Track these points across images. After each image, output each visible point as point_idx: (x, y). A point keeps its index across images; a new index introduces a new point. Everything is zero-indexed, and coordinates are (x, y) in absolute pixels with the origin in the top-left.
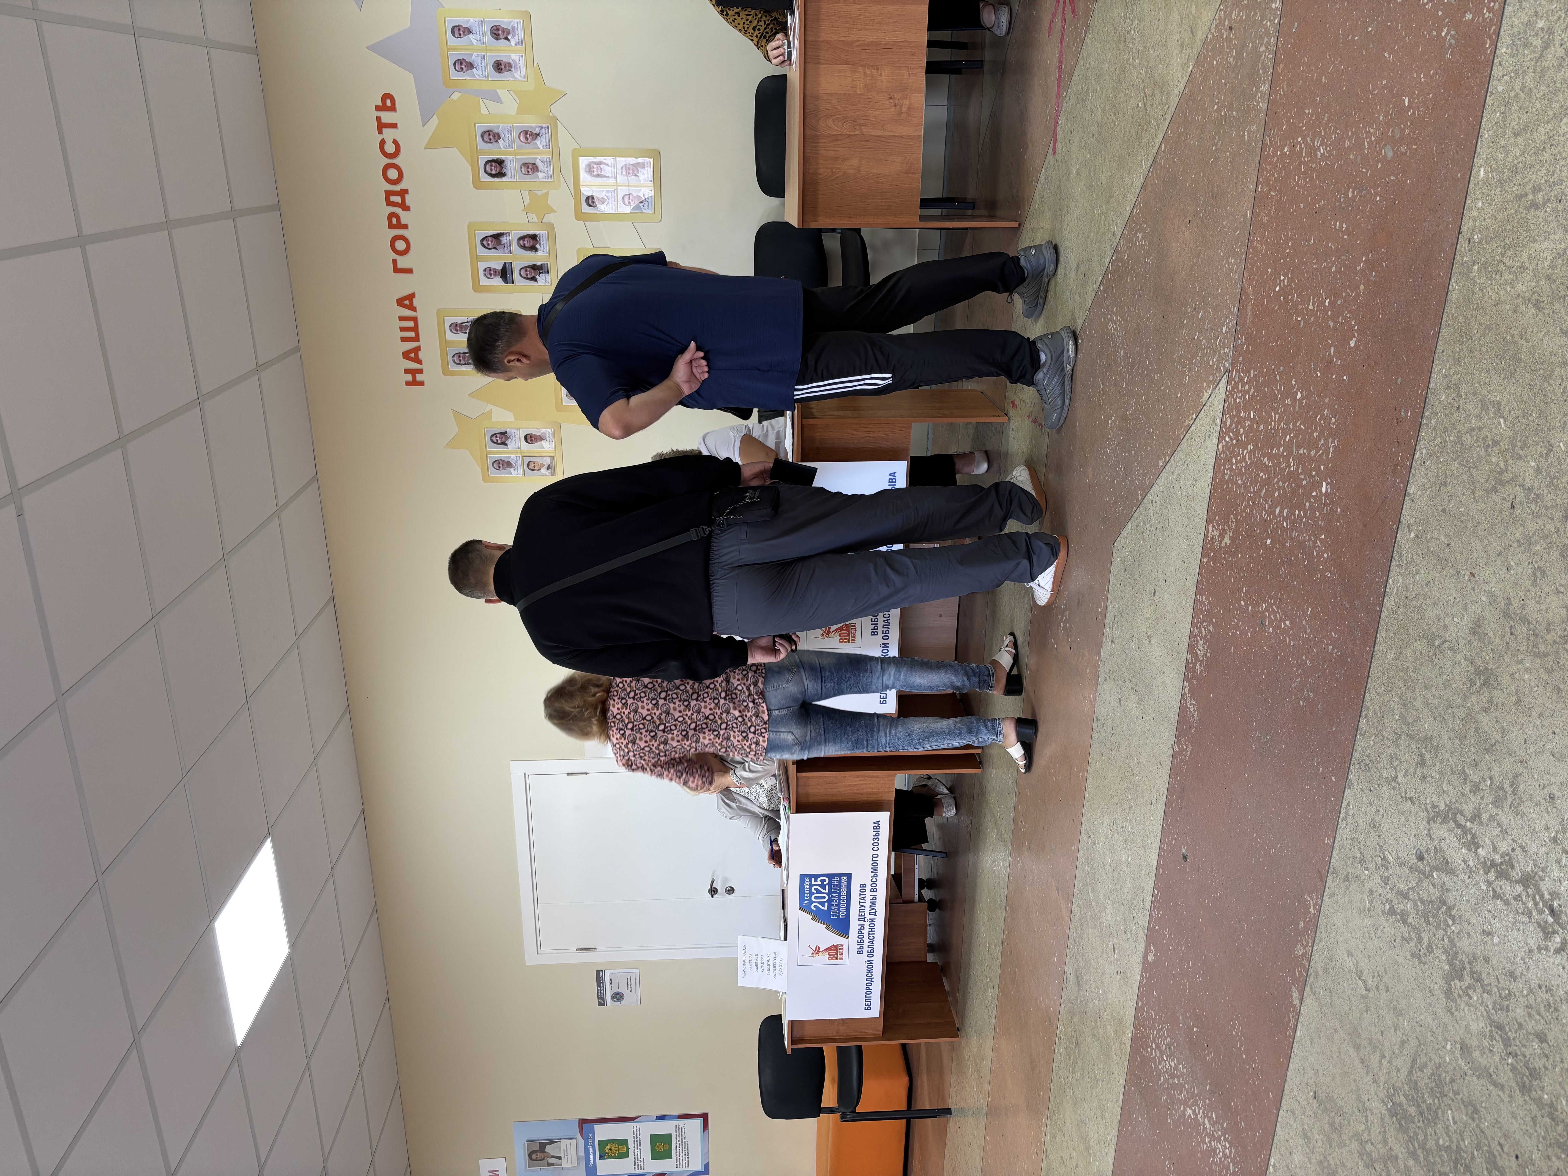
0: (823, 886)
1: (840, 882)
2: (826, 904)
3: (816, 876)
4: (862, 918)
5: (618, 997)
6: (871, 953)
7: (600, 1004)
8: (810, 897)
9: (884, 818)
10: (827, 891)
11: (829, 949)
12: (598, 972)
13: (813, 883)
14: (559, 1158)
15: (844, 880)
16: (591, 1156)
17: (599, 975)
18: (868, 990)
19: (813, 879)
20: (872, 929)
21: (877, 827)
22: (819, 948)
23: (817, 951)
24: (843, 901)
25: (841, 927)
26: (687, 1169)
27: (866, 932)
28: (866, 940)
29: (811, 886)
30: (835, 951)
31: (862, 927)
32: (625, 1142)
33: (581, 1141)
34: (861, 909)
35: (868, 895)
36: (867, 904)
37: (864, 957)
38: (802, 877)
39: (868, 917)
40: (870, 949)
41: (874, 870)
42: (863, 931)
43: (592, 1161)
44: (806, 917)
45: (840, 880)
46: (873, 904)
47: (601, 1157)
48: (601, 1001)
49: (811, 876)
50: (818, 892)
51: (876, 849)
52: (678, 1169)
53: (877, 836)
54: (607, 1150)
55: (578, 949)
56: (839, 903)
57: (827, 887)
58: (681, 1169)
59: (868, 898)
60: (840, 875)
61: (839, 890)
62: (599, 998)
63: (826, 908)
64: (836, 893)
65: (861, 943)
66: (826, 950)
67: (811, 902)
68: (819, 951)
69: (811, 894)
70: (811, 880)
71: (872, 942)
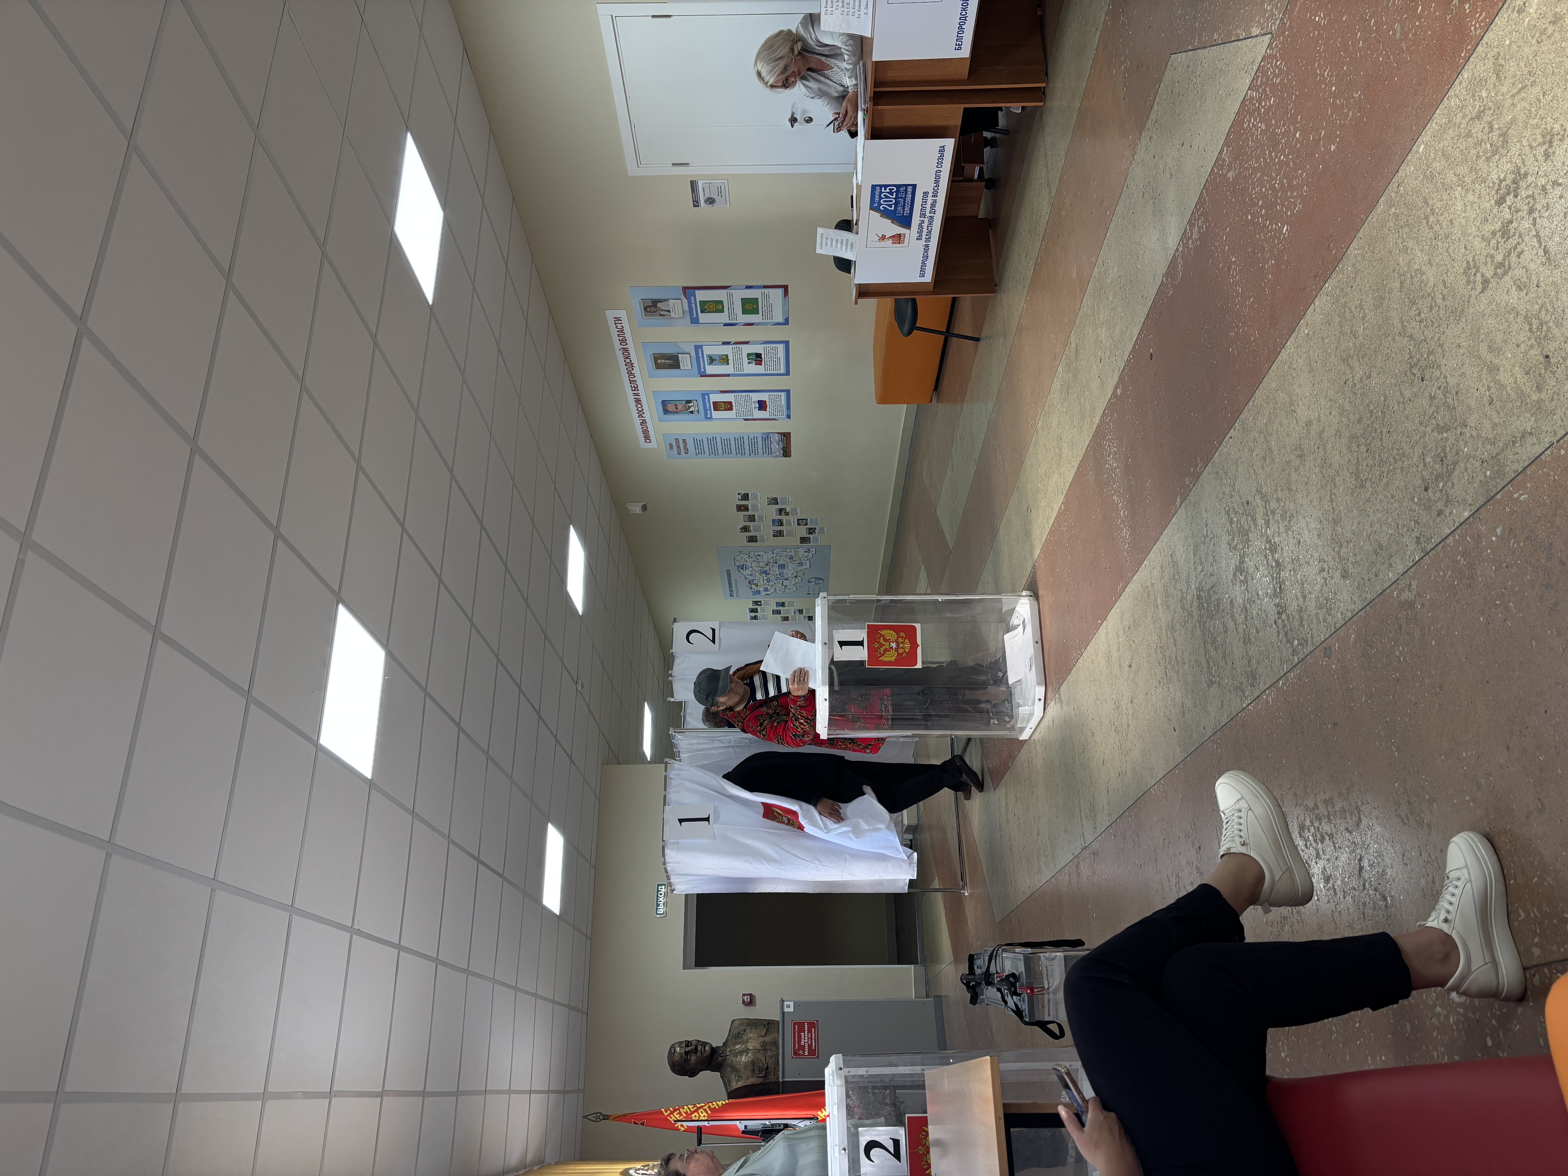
0: (891, 193)
1: (906, 190)
2: (893, 206)
3: (886, 186)
4: (923, 215)
5: (710, 201)
6: (928, 239)
7: (695, 206)
8: (880, 201)
9: (949, 144)
10: (894, 197)
11: (894, 236)
12: (692, 182)
13: (883, 191)
14: (669, 311)
15: (910, 189)
16: (694, 311)
17: (693, 184)
18: (924, 264)
19: (883, 188)
20: (930, 223)
21: (942, 150)
22: (885, 236)
23: (883, 238)
24: (908, 204)
25: (906, 222)
26: (771, 321)
27: (925, 225)
28: (925, 231)
29: (881, 193)
30: (898, 239)
31: (923, 222)
32: (721, 302)
33: (685, 301)
34: (923, 208)
35: (930, 200)
36: (928, 206)
37: (923, 242)
38: (874, 187)
39: (928, 214)
40: (927, 237)
41: (937, 182)
42: (923, 225)
43: (695, 314)
44: (876, 215)
45: (907, 188)
46: (933, 205)
47: (702, 312)
48: (696, 203)
49: (881, 186)
50: (886, 197)
51: (940, 166)
52: (764, 321)
53: (941, 157)
54: (706, 307)
55: (673, 164)
56: (904, 205)
57: (895, 194)
58: (767, 321)
59: (930, 201)
60: (907, 186)
61: (905, 196)
62: (693, 201)
63: (893, 209)
64: (902, 198)
65: (920, 232)
66: (891, 237)
67: (880, 204)
68: (884, 238)
69: (881, 198)
70: (881, 189)
71: (930, 232)
